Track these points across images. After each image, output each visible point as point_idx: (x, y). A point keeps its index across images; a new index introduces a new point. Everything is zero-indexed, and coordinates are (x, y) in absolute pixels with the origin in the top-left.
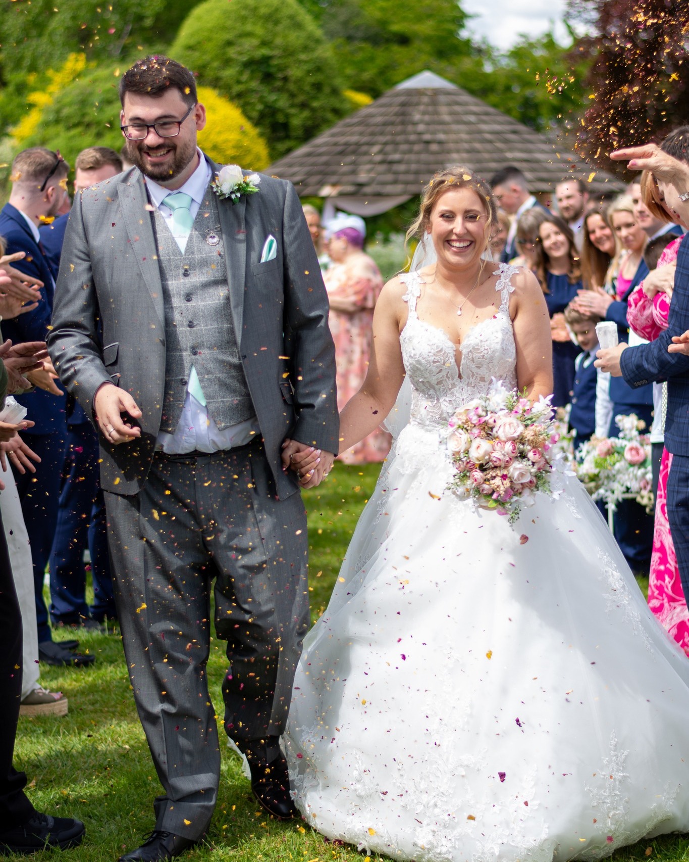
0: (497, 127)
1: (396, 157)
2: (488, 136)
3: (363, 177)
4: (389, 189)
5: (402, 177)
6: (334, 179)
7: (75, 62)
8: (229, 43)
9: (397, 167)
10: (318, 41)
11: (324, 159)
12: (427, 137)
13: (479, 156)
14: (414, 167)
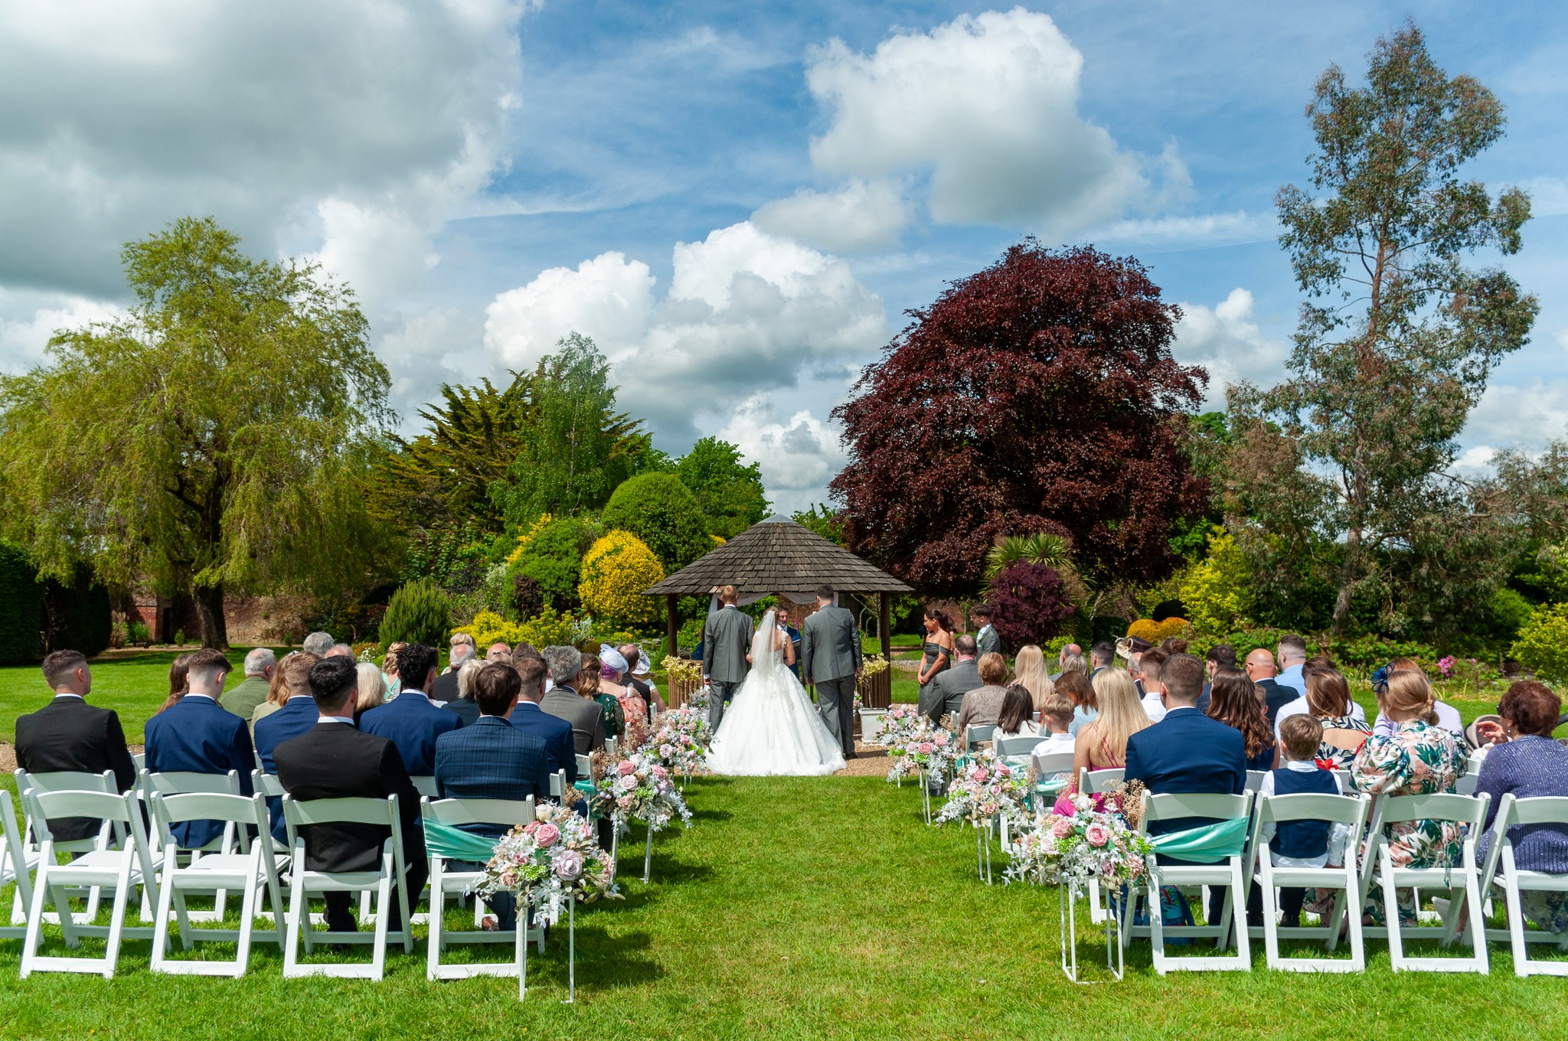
0: (827, 549)
1: (762, 567)
2: (821, 554)
3: (739, 581)
4: (757, 588)
5: (765, 581)
6: (719, 581)
7: (545, 518)
8: (640, 505)
9: (760, 574)
10: (694, 505)
11: (712, 568)
12: (780, 554)
13: (817, 566)
14: (773, 574)
